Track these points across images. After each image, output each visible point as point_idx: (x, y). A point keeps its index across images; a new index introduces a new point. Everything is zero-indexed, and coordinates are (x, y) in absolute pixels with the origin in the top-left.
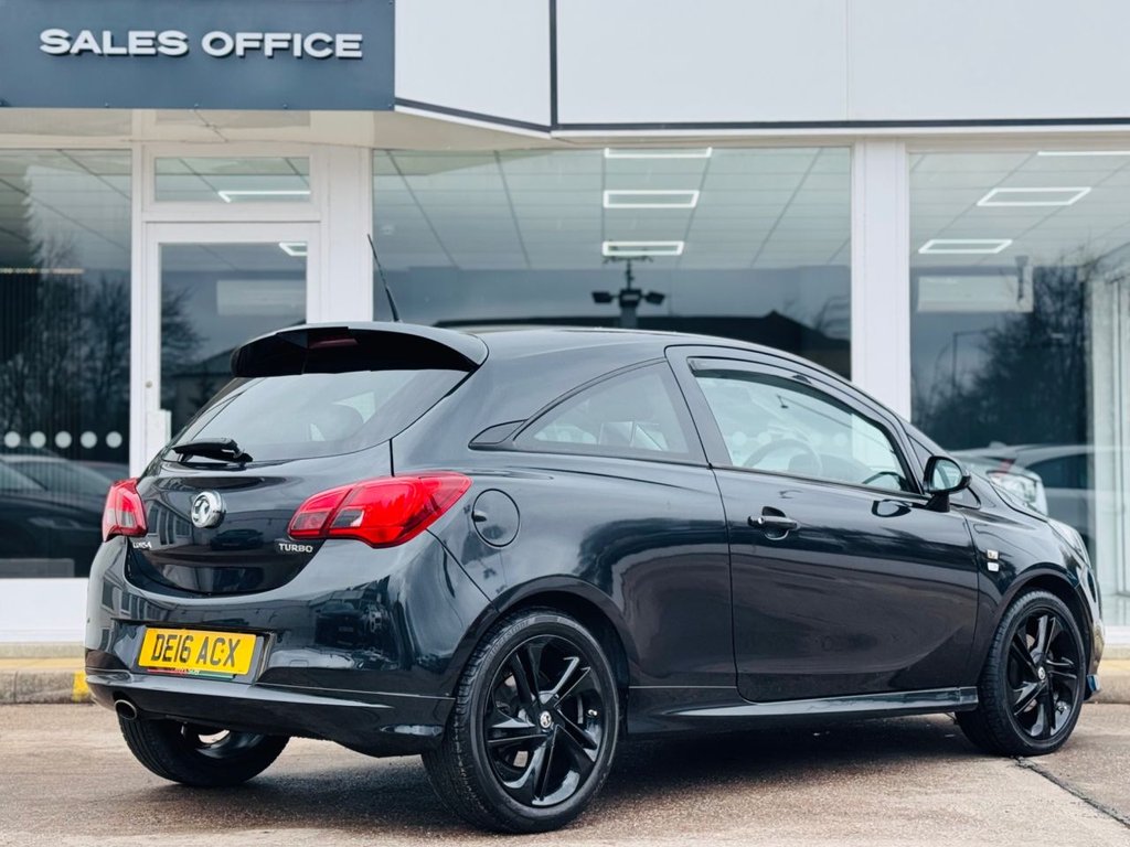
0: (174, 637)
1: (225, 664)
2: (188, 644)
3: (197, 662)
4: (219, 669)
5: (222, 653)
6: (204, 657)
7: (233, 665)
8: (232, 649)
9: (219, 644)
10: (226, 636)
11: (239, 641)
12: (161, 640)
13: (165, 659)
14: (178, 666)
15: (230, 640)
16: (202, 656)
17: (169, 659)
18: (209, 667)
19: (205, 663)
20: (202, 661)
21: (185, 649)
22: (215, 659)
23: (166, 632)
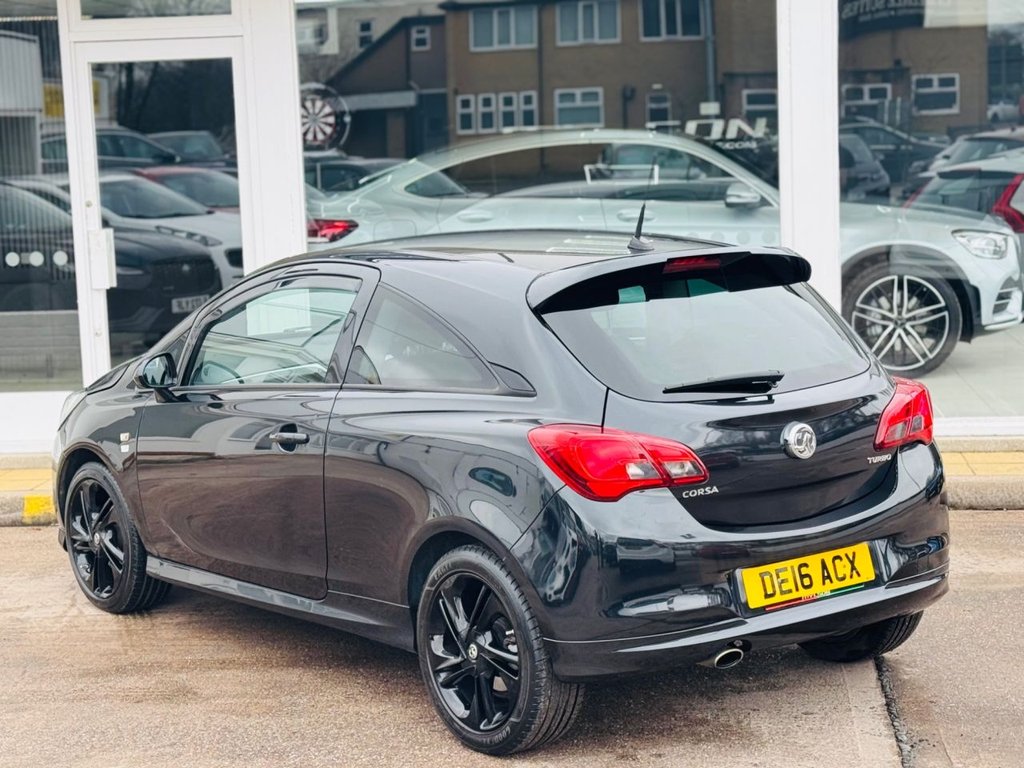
0: (785, 569)
1: (851, 577)
2: (804, 571)
3: (824, 583)
4: (848, 582)
5: (843, 568)
6: (829, 577)
7: (859, 575)
8: (852, 562)
9: (837, 561)
10: (840, 552)
11: (854, 554)
12: (767, 578)
13: (783, 593)
14: (803, 593)
15: (847, 556)
16: (826, 577)
17: (790, 591)
18: (837, 585)
19: (831, 581)
20: (827, 581)
21: (802, 577)
22: (840, 576)
23: (771, 568)
